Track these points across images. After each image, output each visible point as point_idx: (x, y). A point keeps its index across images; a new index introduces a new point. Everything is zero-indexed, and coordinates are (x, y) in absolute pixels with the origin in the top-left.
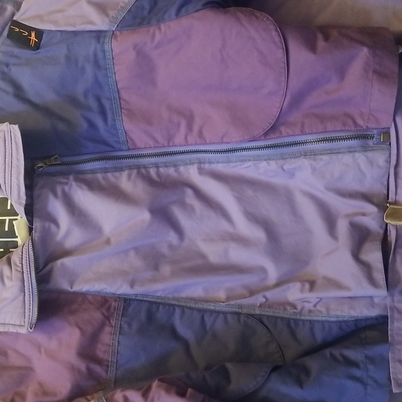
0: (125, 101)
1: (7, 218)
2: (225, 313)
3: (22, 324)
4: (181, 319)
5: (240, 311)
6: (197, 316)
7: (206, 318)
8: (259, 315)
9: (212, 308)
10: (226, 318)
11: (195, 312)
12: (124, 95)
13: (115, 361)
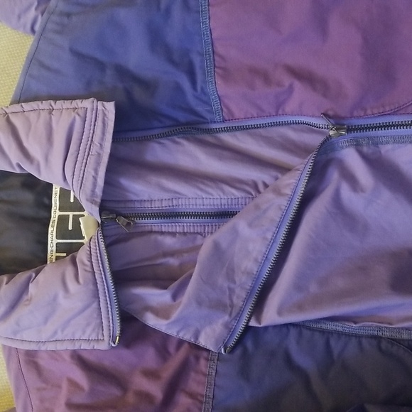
0: (220, 56)
1: (71, 214)
2: (359, 337)
3: (100, 337)
4: (298, 343)
5: (380, 334)
6: (319, 340)
7: (333, 342)
8: (408, 340)
9: (341, 329)
10: (360, 344)
11: (317, 335)
12: (220, 49)
13: (211, 397)
